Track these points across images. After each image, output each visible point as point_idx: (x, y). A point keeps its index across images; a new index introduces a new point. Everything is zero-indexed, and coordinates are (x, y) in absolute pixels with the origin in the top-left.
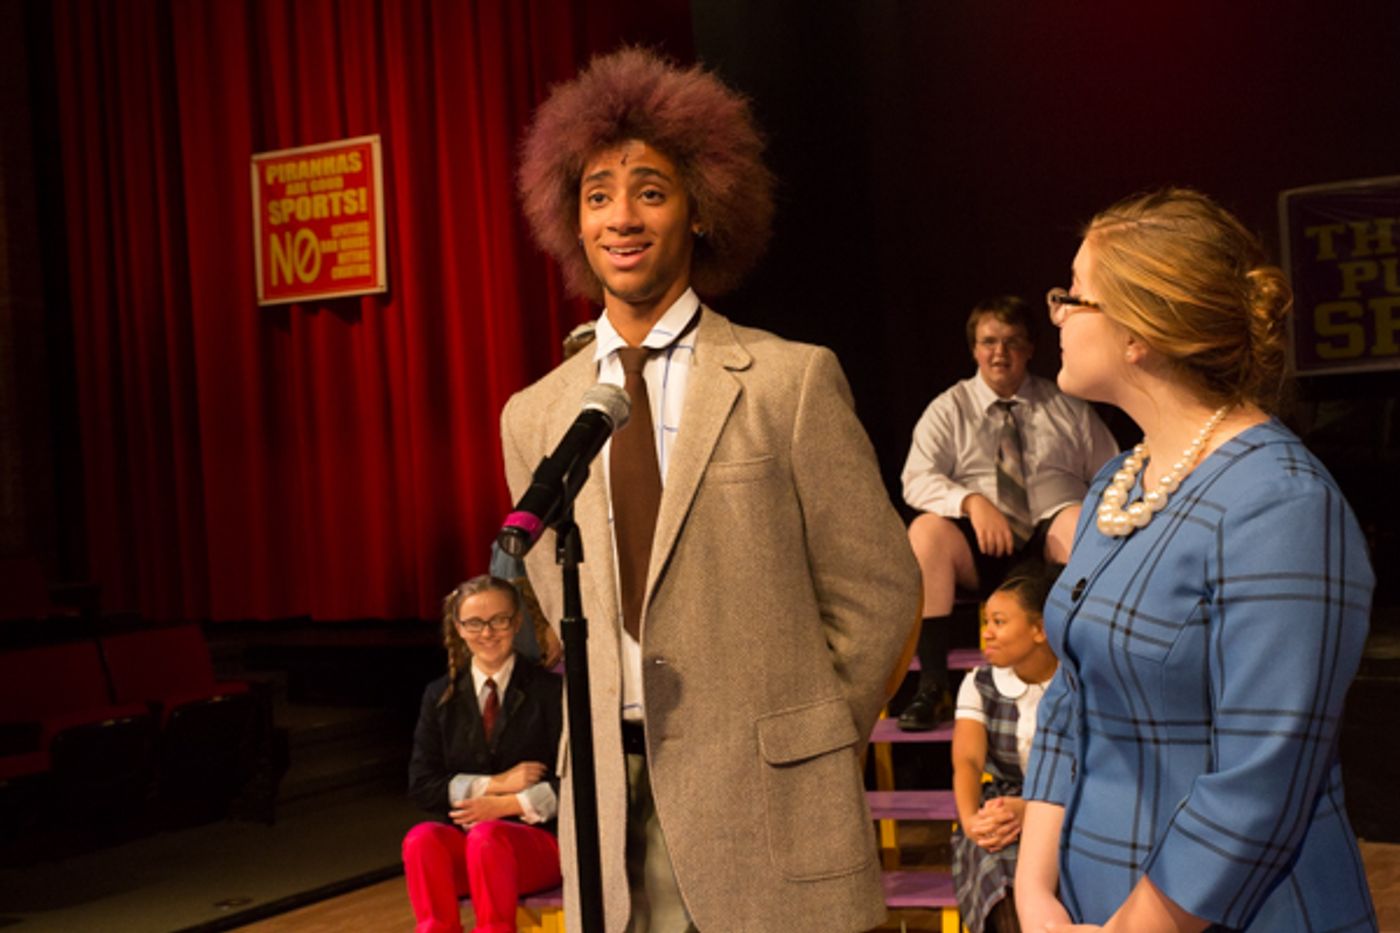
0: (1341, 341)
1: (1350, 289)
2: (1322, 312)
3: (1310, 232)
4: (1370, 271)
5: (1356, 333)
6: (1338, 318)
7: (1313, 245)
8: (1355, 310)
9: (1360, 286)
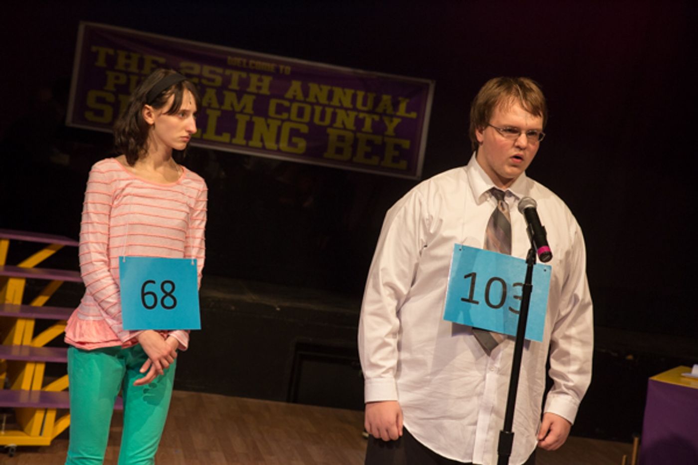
0: (99, 113)
1: (110, 86)
2: (92, 95)
3: (94, 49)
4: (123, 80)
5: (108, 111)
6: (101, 100)
7: (95, 55)
8: (111, 98)
9: (116, 85)
